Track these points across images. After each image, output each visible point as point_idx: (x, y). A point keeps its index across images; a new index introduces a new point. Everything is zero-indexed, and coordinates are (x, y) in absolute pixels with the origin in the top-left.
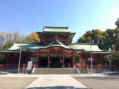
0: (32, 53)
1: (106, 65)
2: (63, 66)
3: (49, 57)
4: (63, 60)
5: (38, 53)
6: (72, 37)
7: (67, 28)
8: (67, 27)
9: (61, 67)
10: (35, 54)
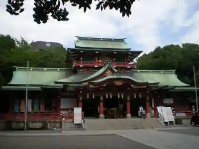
1: (194, 109)
2: (129, 115)
3: (102, 98)
5: (81, 92)
7: (122, 40)
8: (122, 38)
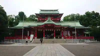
0: (32, 28)
1: (86, 36)
2: (55, 37)
3: (44, 31)
4: (55, 33)
5: (36, 29)
6: (61, 16)
7: (57, 10)
9: (53, 38)
10: (34, 29)
